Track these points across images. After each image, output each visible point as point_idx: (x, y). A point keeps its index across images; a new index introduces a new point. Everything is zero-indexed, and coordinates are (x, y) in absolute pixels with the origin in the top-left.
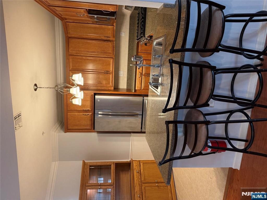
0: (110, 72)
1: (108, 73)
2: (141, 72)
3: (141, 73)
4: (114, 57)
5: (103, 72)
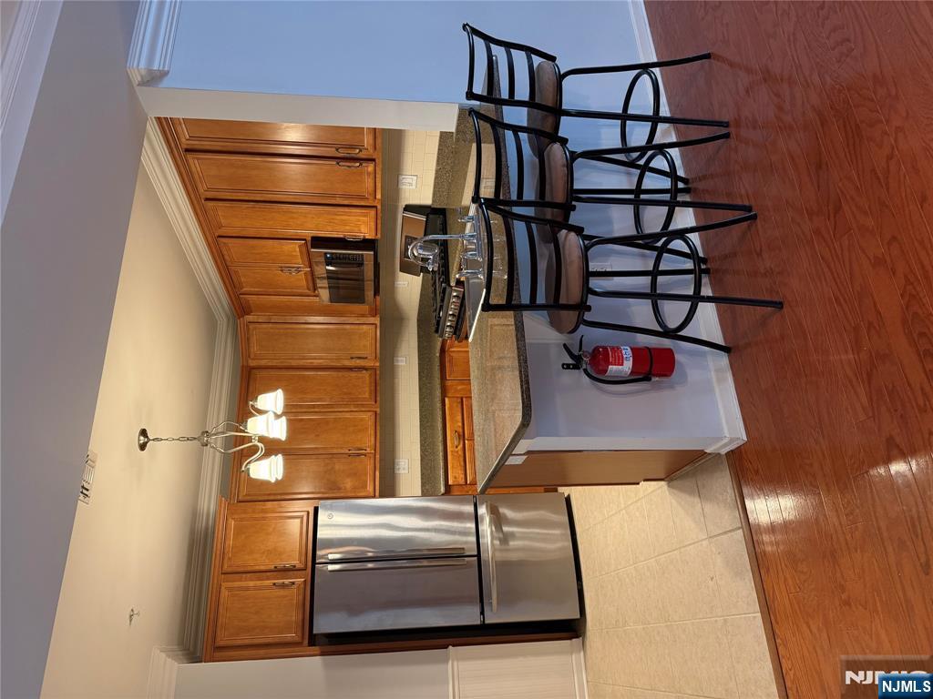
0: (368, 450)
1: (359, 455)
2: (461, 430)
3: (461, 434)
4: (378, 410)
5: (347, 451)
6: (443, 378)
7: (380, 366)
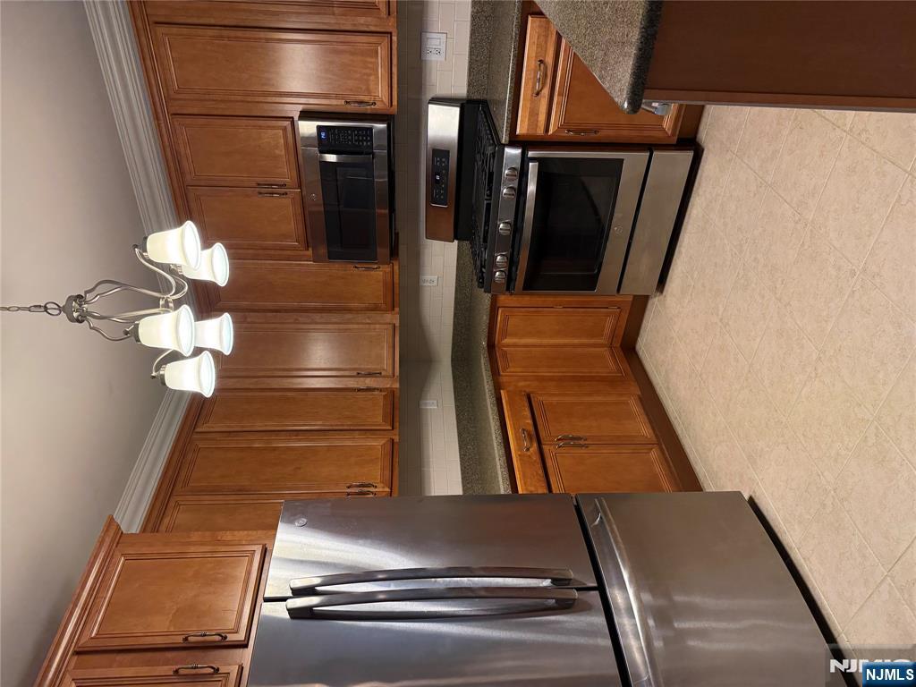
1: (366, 494)
2: (531, 427)
5: (345, 489)
6: (495, 373)
7: (400, 389)
